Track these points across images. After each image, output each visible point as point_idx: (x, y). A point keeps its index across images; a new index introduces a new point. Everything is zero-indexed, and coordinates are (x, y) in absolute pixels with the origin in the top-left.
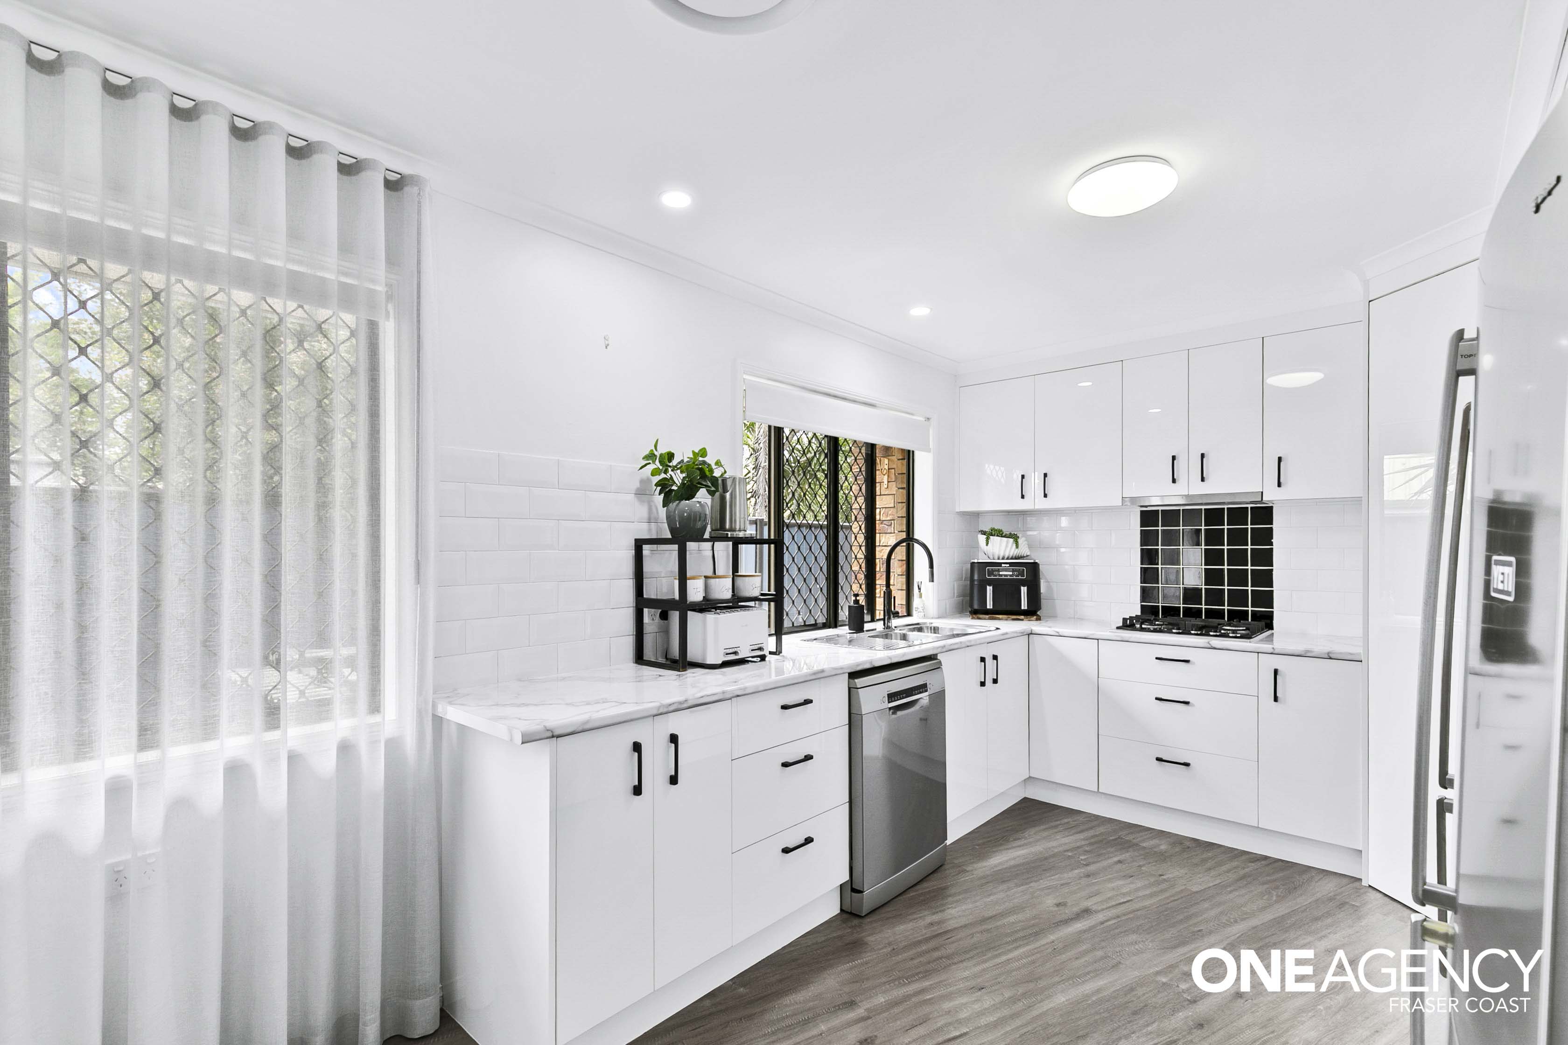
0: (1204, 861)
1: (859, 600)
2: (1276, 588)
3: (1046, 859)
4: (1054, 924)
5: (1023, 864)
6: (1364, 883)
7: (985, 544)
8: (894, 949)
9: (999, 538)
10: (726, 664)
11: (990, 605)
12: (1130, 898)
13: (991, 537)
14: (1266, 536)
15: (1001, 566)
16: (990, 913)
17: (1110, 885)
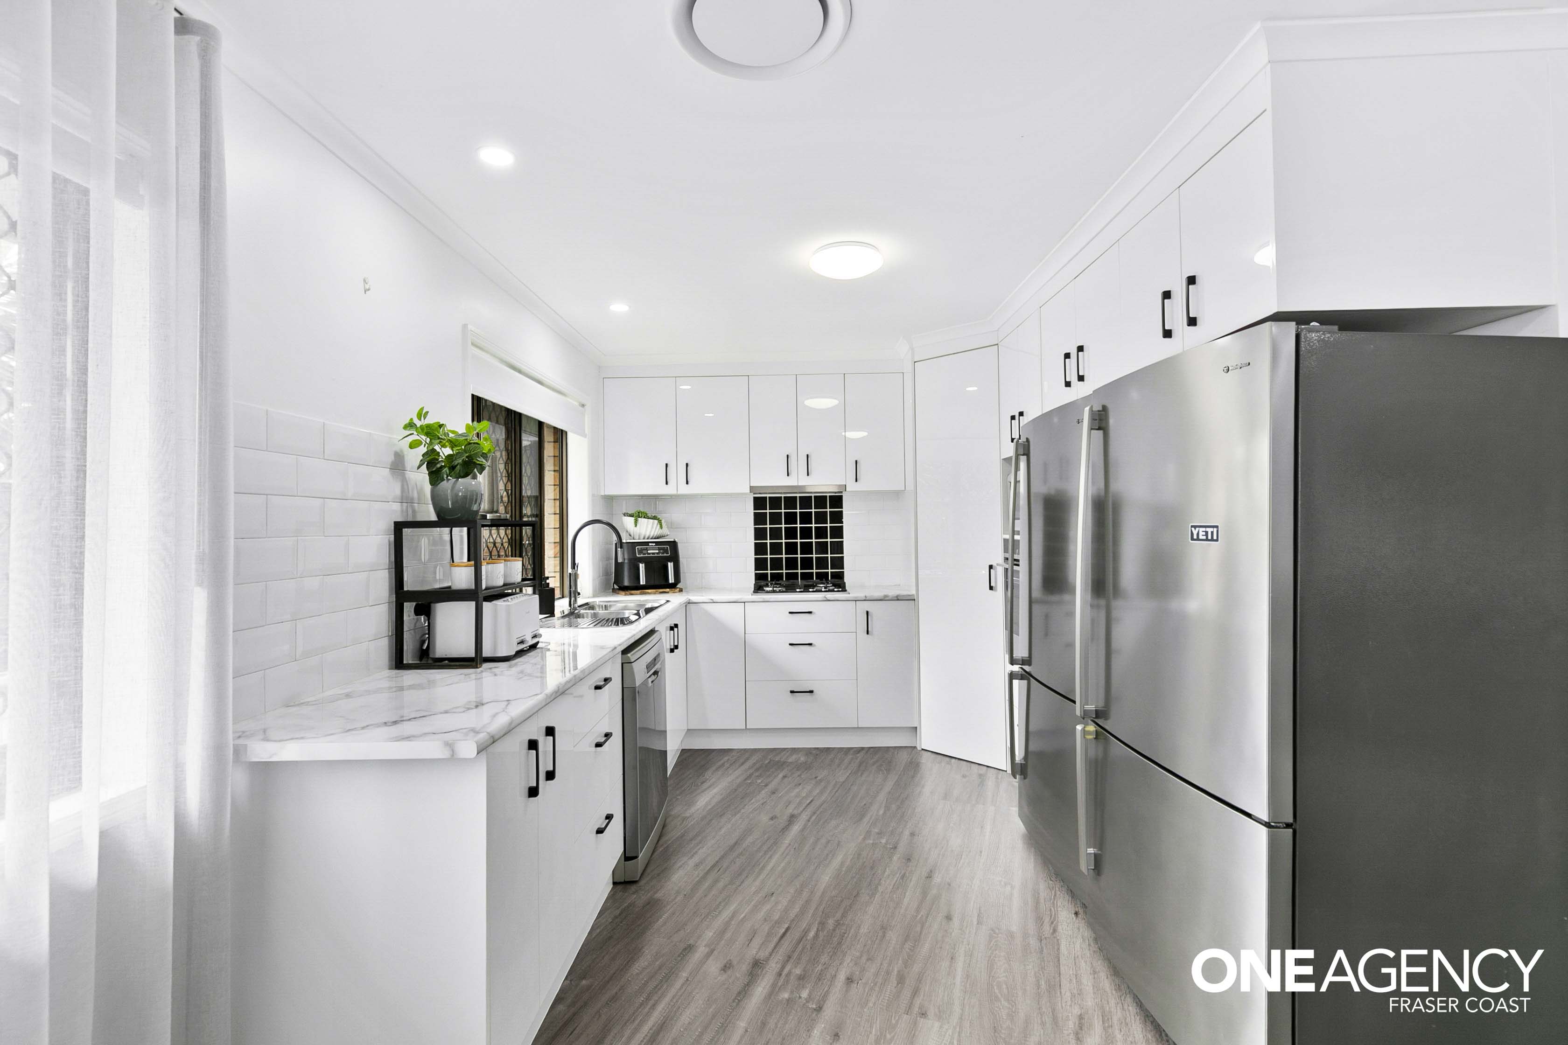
0: (832, 761)
1: (548, 584)
2: (844, 555)
3: (736, 790)
4: (780, 832)
5: (723, 799)
6: (919, 749)
7: (634, 525)
8: (685, 895)
9: (646, 520)
10: (520, 653)
11: (643, 582)
12: (811, 799)
13: (640, 519)
14: (838, 517)
15: (649, 545)
16: (732, 842)
17: (793, 794)
